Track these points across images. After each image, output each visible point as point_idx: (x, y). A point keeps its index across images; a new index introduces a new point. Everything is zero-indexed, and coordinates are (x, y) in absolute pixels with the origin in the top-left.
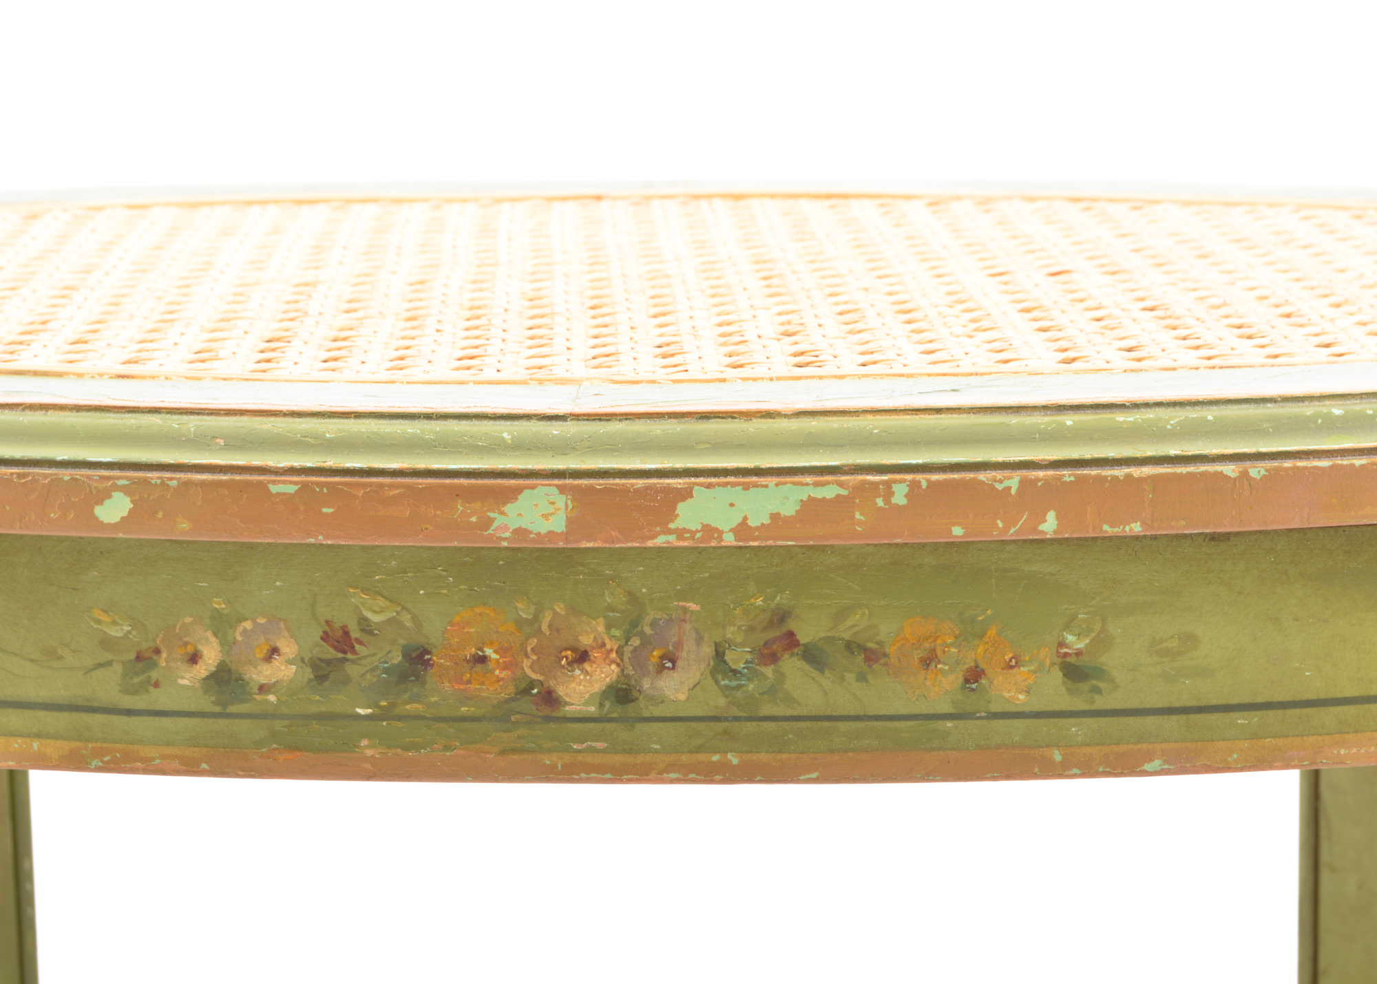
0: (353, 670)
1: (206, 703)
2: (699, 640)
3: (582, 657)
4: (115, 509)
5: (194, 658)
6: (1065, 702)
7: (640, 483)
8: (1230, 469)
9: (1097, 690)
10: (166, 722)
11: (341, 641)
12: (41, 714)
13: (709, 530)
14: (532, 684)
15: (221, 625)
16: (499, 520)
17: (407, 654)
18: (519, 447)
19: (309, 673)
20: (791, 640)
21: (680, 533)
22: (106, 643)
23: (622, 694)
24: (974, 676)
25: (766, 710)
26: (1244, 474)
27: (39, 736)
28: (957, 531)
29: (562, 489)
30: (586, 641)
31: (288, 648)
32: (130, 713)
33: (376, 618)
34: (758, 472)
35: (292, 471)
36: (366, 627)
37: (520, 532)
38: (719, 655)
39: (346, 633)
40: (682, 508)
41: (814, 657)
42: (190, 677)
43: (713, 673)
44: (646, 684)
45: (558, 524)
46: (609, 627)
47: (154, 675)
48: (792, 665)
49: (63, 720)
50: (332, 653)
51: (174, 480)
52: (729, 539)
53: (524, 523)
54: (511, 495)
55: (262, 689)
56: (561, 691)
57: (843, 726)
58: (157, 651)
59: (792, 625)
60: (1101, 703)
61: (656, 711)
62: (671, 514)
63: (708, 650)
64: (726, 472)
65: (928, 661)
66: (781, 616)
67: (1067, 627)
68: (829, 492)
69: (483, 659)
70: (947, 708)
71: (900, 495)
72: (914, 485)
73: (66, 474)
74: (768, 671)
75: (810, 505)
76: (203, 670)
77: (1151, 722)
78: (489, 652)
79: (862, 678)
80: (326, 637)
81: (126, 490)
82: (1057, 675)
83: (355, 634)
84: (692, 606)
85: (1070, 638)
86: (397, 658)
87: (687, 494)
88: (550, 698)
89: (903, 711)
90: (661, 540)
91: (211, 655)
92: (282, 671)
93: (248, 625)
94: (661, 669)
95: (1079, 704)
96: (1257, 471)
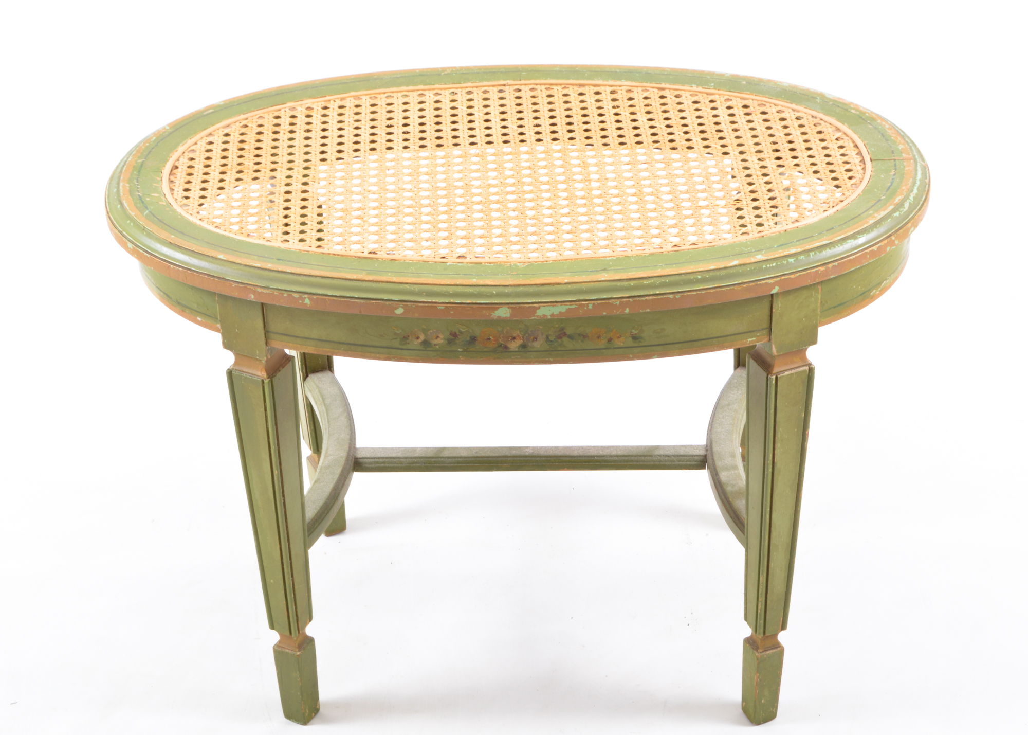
0: (457, 341)
1: (421, 348)
2: (542, 334)
3: (514, 338)
4: (400, 311)
5: (418, 338)
6: (632, 344)
7: (527, 305)
8: (671, 296)
9: (641, 342)
10: (411, 352)
11: (455, 335)
12: (379, 349)
13: (544, 316)
14: (502, 344)
15: (424, 331)
16: (493, 314)
17: (471, 337)
18: (499, 295)
19: (447, 342)
20: (565, 334)
21: (537, 316)
22: (395, 334)
23: (524, 346)
24: (610, 340)
25: (559, 349)
26: (675, 297)
27: (379, 353)
28: (605, 313)
29: (509, 308)
30: (515, 335)
31: (441, 336)
32: (402, 349)
33: (463, 330)
34: (556, 302)
35: (443, 303)
36: (461, 332)
37: (499, 317)
38: (547, 337)
39: (456, 333)
40: (538, 311)
41: (571, 337)
42: (416, 342)
43: (546, 341)
44: (530, 344)
45: (508, 315)
46: (520, 332)
47: (408, 341)
48: (565, 340)
49: (385, 350)
50: (452, 337)
51: (414, 305)
52: (549, 317)
53: (500, 315)
54: (497, 308)
55: (435, 345)
56: (509, 346)
57: (578, 352)
58: (409, 336)
59: (565, 331)
60: (641, 344)
61: (532, 350)
62: (535, 312)
63: (545, 337)
64: (548, 302)
65: (599, 337)
66: (562, 329)
67: (633, 328)
68: (573, 307)
69: (489, 339)
70: (604, 347)
71: (590, 306)
72: (594, 304)
73: (387, 303)
74: (560, 341)
75: (569, 310)
76: (420, 341)
77: (654, 348)
78: (491, 337)
79: (582, 341)
80: (451, 334)
81: (402, 307)
82: (631, 339)
83: (458, 333)
84: (540, 327)
85: (633, 331)
86: (468, 339)
87: (539, 308)
88: (506, 347)
89: (593, 348)
90: (533, 318)
91: (422, 338)
92: (440, 341)
93: (431, 331)
94: (533, 341)
95: (636, 345)
96: (678, 296)
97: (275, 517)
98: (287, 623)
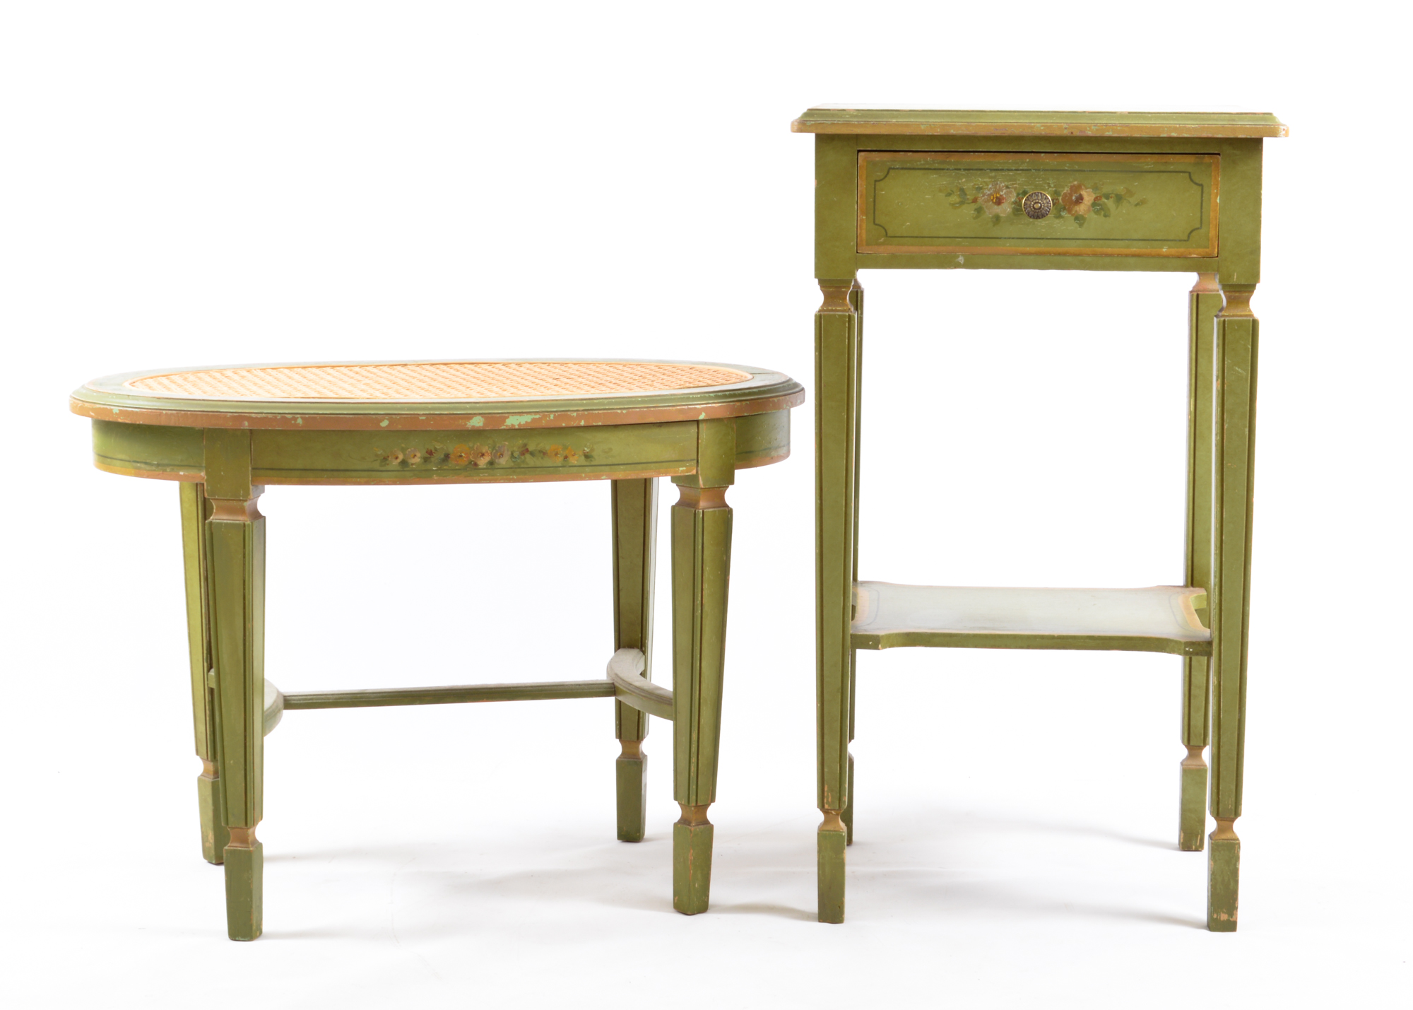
0: (432, 459)
1: (399, 468)
2: (508, 451)
3: (483, 455)
4: (385, 424)
5: (397, 458)
6: (585, 463)
7: (498, 415)
8: (619, 411)
9: (591, 461)
10: (390, 473)
11: (430, 453)
12: (360, 472)
13: (513, 425)
14: (472, 461)
15: (403, 450)
16: (469, 424)
17: (445, 456)
18: (471, 409)
19: (423, 460)
20: (527, 450)
21: (507, 426)
22: (377, 455)
23: (491, 463)
24: (566, 457)
25: (522, 466)
27: (359, 477)
28: (564, 425)
29: (482, 417)
30: (484, 451)
31: (419, 455)
32: (381, 471)
33: (438, 447)
34: (523, 413)
35: (424, 414)
36: (436, 449)
37: (473, 426)
38: (512, 454)
39: (431, 451)
40: (507, 420)
41: (532, 454)
42: (396, 462)
43: (511, 458)
44: (497, 460)
45: (481, 424)
46: (489, 448)
47: (387, 462)
48: (528, 456)
49: (366, 473)
50: (429, 456)
51: (398, 417)
52: (517, 427)
53: (474, 424)
54: (471, 418)
55: (412, 464)
56: (478, 463)
57: (538, 469)
58: (388, 457)
59: (527, 447)
60: (593, 463)
61: (499, 467)
62: (505, 422)
63: (510, 453)
64: (516, 413)
65: (556, 454)
66: (525, 445)
67: (585, 447)
68: (537, 416)
69: (461, 456)
70: (560, 465)
71: (552, 417)
72: (555, 415)
73: (374, 416)
74: (523, 457)
75: (534, 420)
76: (399, 460)
77: (603, 467)
78: (463, 454)
79: (542, 458)
80: (427, 452)
81: (387, 419)
82: (583, 457)
83: (433, 451)
84: (507, 443)
85: (586, 449)
86: (442, 456)
87: (508, 417)
88: (476, 464)
89: (551, 465)
90: (503, 427)
91: (401, 457)
92: (417, 460)
93: (409, 450)
94: (500, 457)
95: (588, 464)
96: (624, 411)
97: (243, 681)
98: (244, 811)
